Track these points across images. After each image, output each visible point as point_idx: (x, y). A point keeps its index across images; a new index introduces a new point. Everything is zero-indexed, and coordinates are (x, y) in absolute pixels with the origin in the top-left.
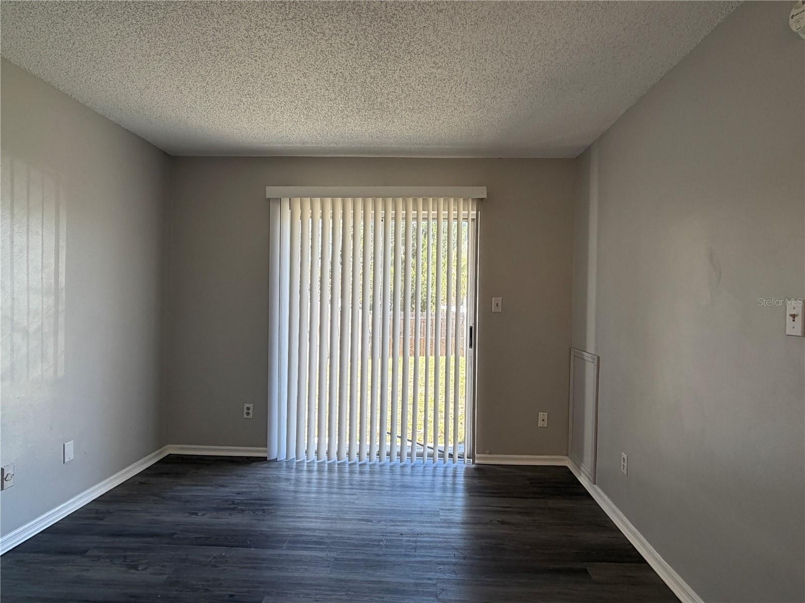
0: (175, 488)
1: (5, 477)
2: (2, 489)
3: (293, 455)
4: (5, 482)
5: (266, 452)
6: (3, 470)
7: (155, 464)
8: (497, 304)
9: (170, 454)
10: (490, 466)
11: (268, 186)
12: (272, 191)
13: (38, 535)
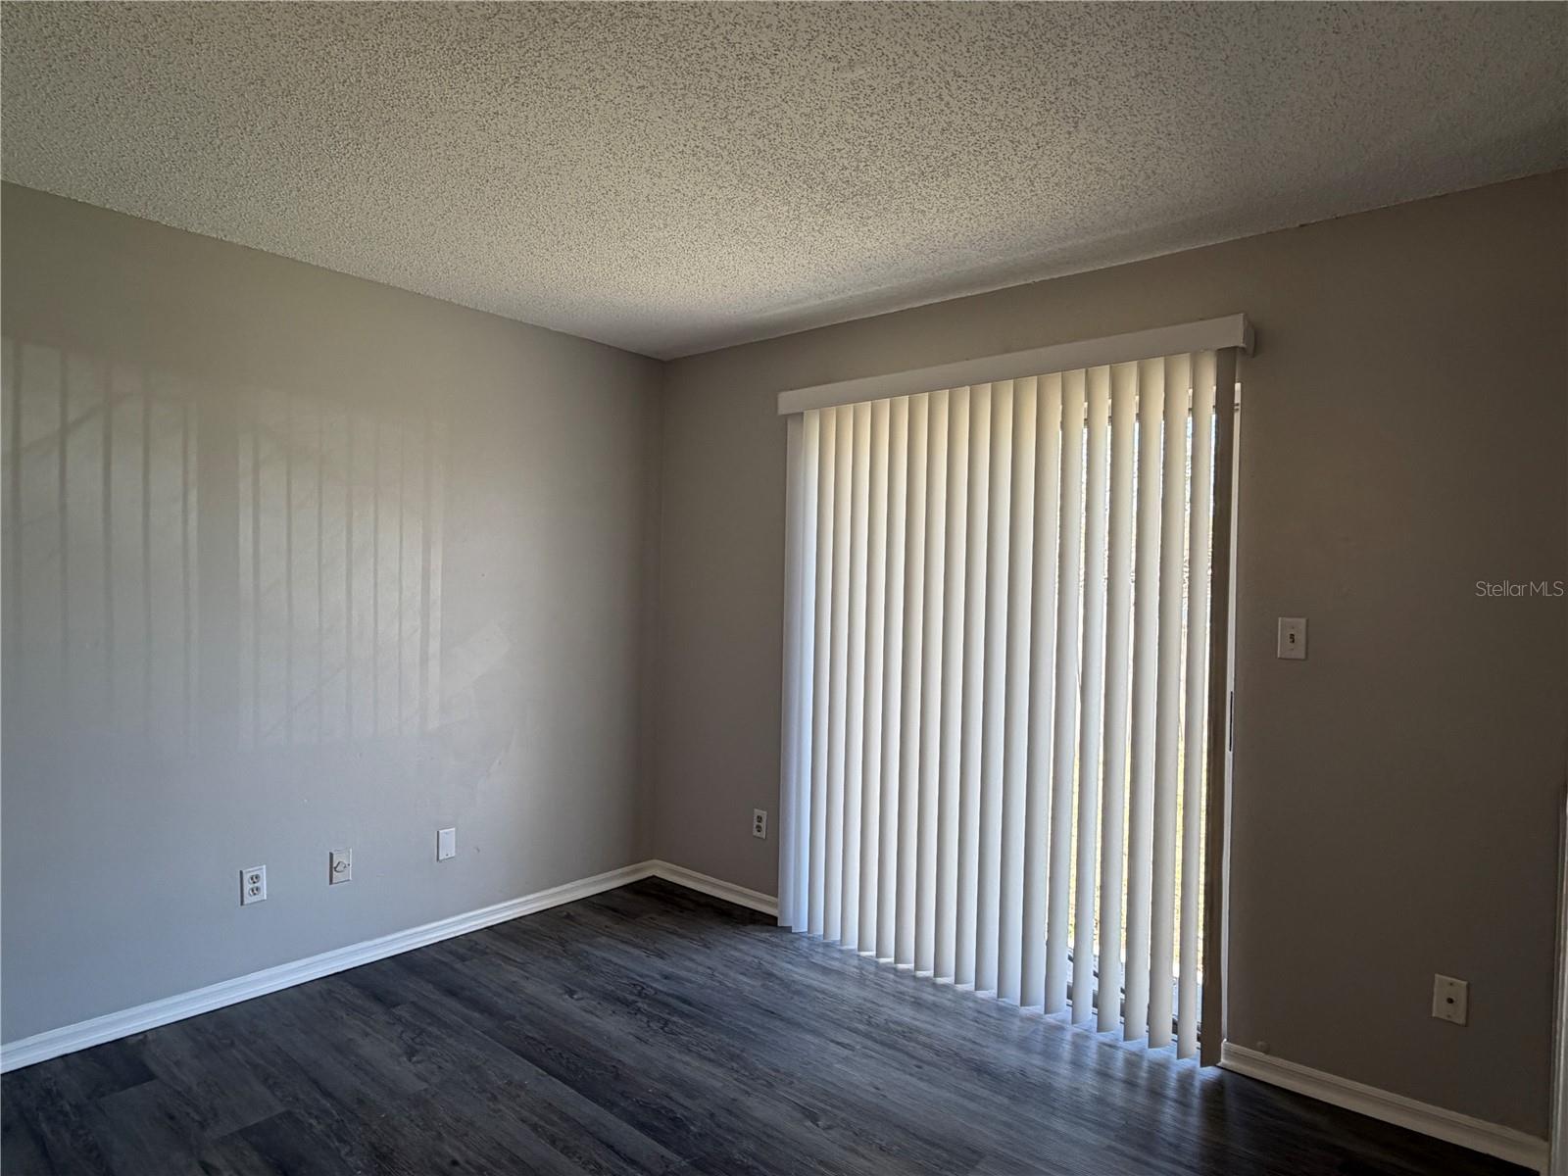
0: (599, 939)
1: (335, 865)
2: (331, 882)
3: (820, 930)
4: (334, 873)
5: (775, 905)
6: (331, 855)
7: (618, 888)
8: (1292, 636)
9: (654, 876)
10: (1250, 1083)
11: (786, 390)
12: (787, 401)
13: (385, 962)
